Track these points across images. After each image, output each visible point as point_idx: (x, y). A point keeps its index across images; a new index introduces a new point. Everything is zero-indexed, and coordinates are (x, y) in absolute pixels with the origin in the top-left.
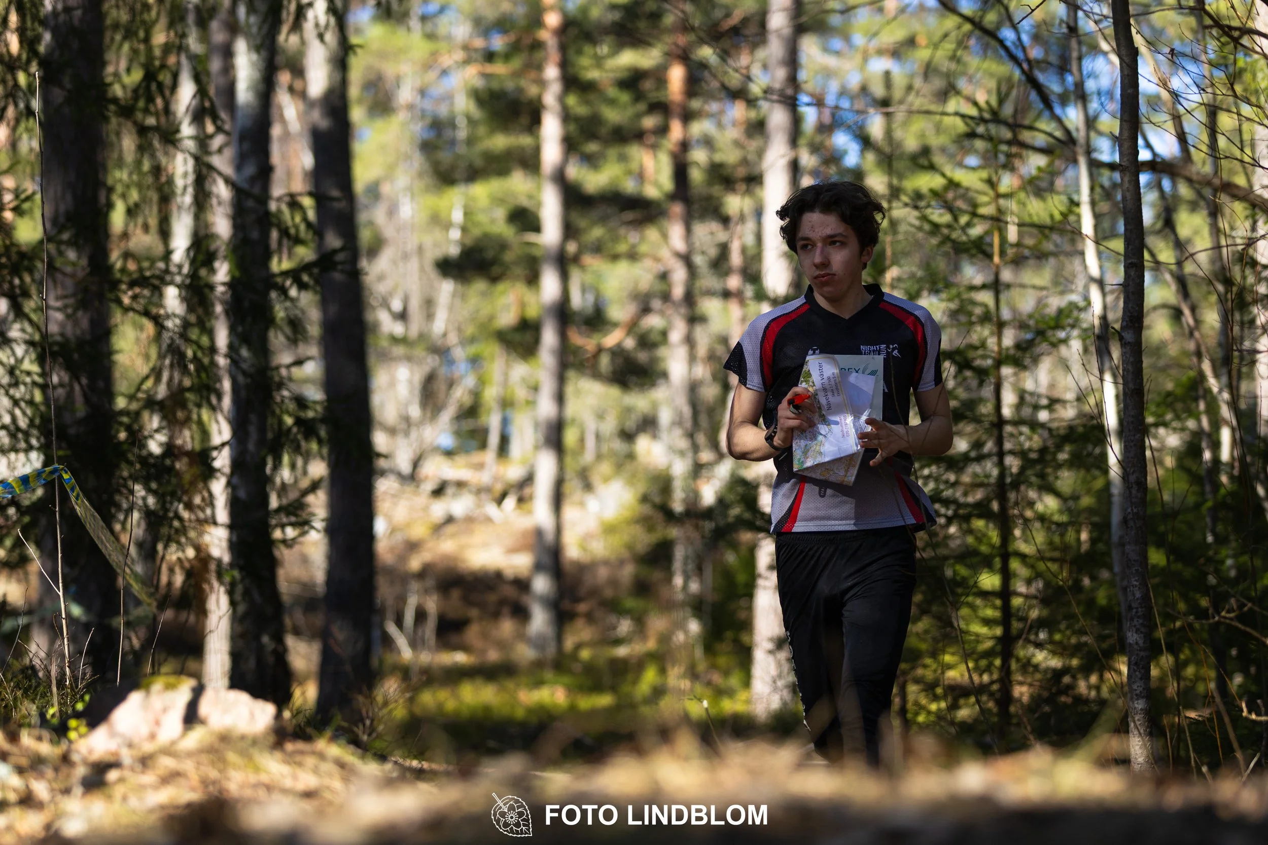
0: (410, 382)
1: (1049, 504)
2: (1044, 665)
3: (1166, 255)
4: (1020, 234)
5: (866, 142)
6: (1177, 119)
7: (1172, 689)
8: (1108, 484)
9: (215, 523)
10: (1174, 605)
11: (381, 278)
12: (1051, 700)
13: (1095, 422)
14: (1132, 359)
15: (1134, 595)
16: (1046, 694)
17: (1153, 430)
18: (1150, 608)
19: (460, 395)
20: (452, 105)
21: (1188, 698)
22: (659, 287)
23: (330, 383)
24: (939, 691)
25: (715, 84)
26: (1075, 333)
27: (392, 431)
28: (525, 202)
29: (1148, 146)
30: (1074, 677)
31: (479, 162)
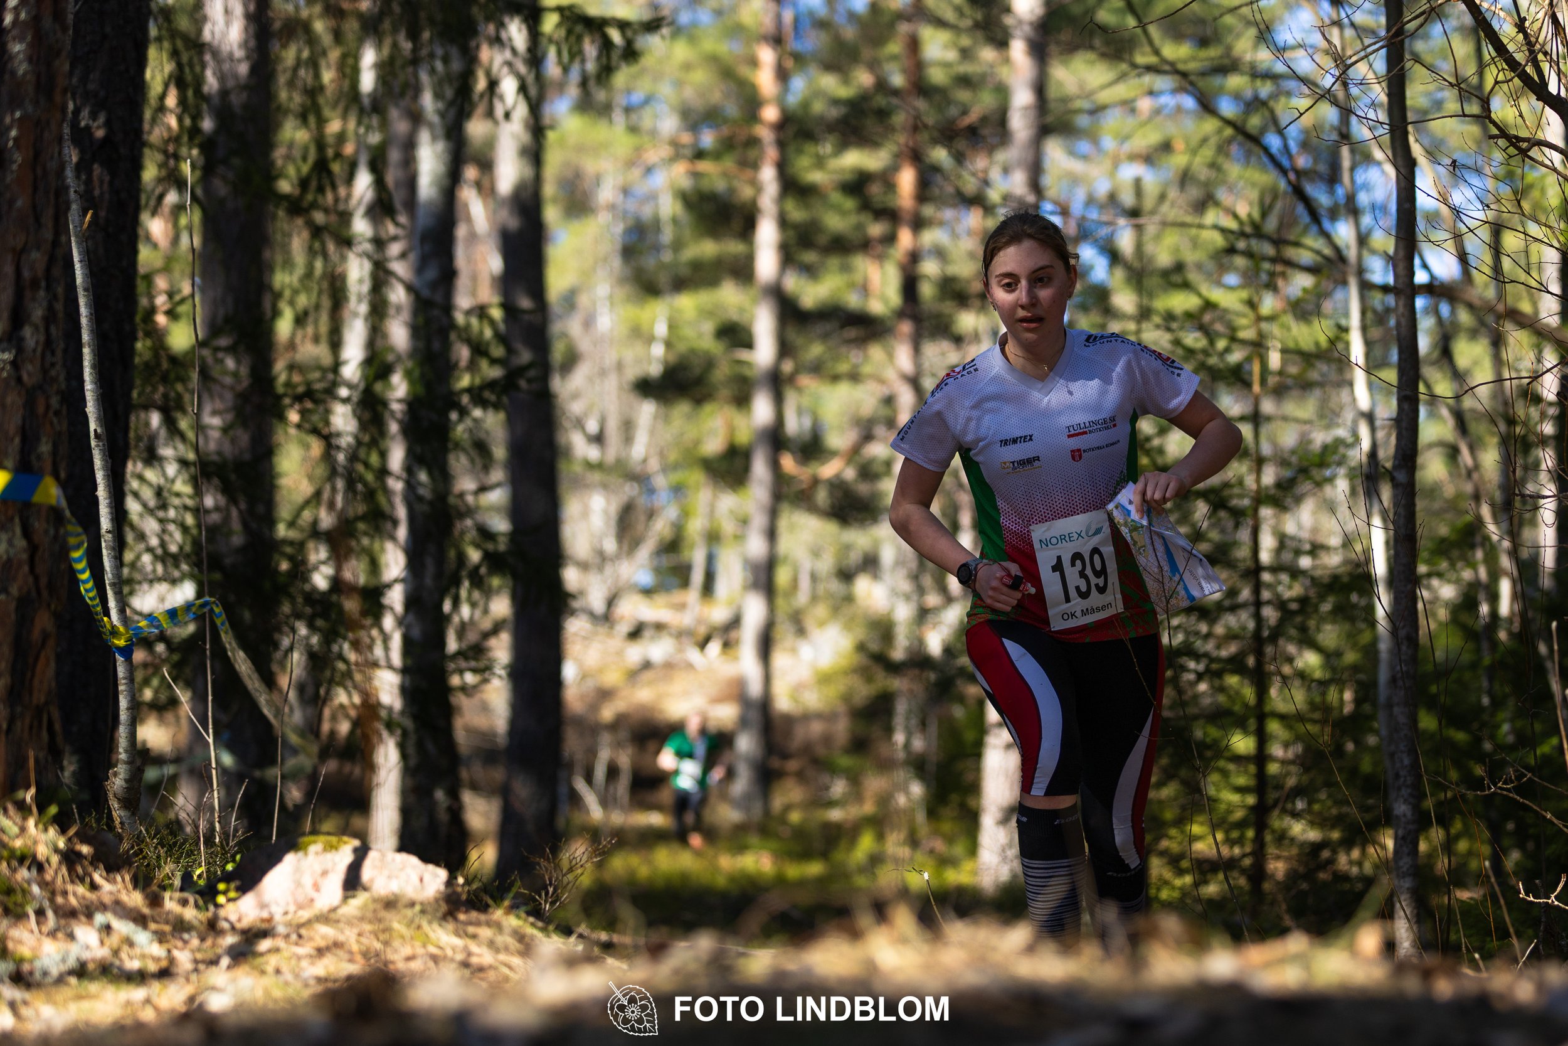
0: (606, 512)
1: (1310, 660)
2: (1302, 838)
3: (1443, 387)
4: (1284, 362)
5: (1114, 256)
6: (1458, 237)
7: (1442, 865)
8: (1375, 640)
10: (1444, 775)
11: (576, 396)
12: (1309, 876)
13: (1360, 570)
14: (1403, 502)
15: (1402, 761)
16: (1301, 869)
17: (1425, 582)
18: (1419, 777)
19: (661, 527)
20: (657, 206)
21: (1459, 877)
22: (884, 412)
23: (516, 510)
24: (1185, 864)
25: (950, 189)
26: (1342, 471)
27: (584, 566)
28: (734, 316)
29: (1425, 266)
30: (1335, 852)
31: (685, 272)
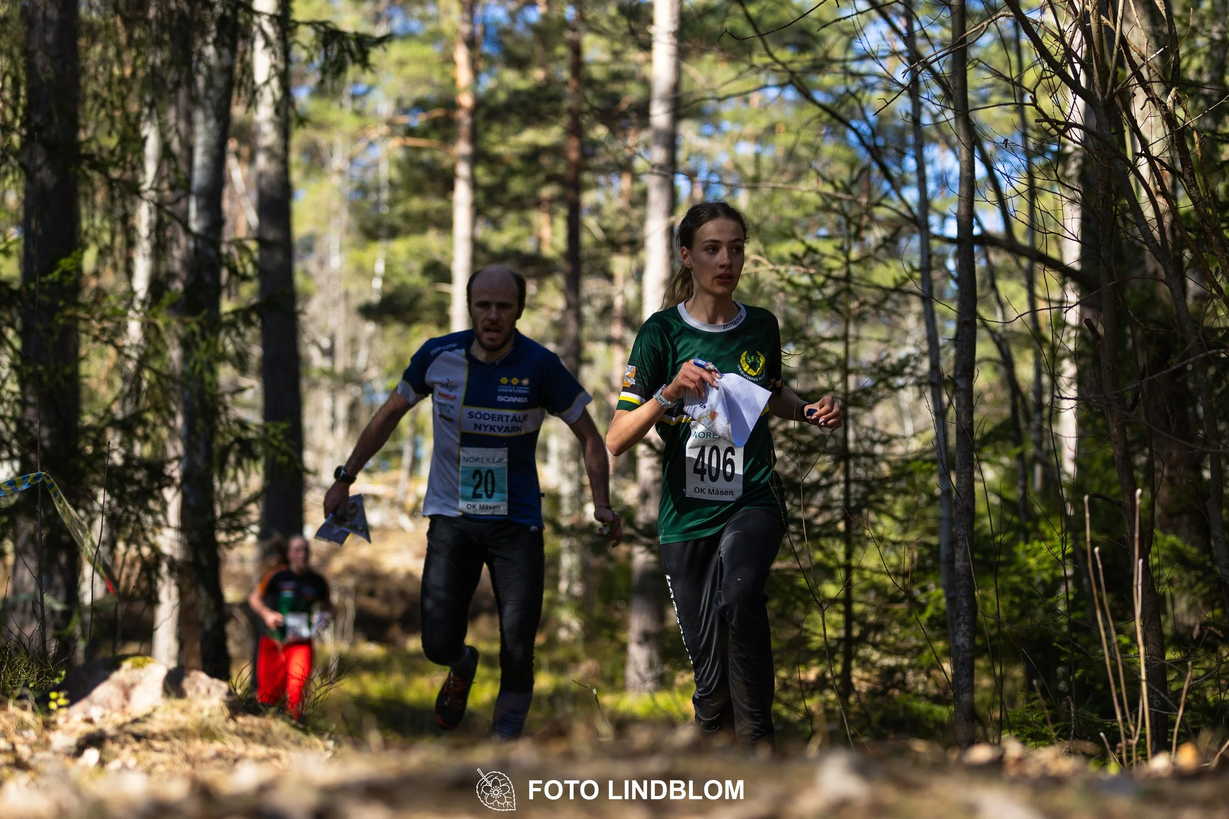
1: (887, 527)
2: (879, 664)
9: (168, 526)
11: (313, 318)
12: (884, 692)
14: (963, 403)
16: (880, 688)
17: (978, 465)
20: (377, 172)
23: (269, 408)
26: (912, 380)
27: (320, 452)
28: (438, 256)
29: (980, 223)
30: (904, 674)
31: (399, 222)
